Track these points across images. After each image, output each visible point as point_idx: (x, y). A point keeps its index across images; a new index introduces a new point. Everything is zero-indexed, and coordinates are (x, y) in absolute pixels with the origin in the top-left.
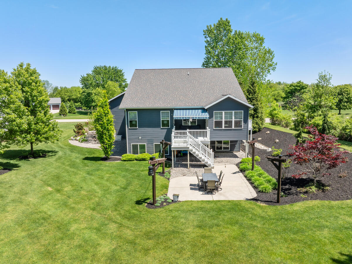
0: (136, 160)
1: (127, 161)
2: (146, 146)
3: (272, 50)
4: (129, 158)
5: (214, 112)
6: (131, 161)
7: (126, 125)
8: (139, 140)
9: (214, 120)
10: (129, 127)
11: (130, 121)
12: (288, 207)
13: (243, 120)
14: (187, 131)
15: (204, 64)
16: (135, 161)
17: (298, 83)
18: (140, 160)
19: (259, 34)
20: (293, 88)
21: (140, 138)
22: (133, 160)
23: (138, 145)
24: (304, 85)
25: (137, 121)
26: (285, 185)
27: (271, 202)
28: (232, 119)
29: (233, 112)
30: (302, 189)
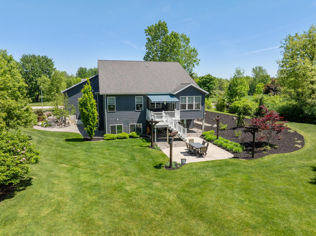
0: (118, 138)
1: (110, 140)
2: (123, 127)
3: (196, 49)
4: (112, 137)
5: (180, 97)
6: (114, 139)
7: (106, 109)
8: (117, 122)
9: (180, 104)
10: (108, 111)
11: (108, 105)
12: (260, 159)
13: (201, 103)
14: (163, 112)
15: (145, 58)
16: (117, 140)
17: (208, 76)
18: (122, 138)
19: (186, 35)
20: (204, 79)
21: (118, 120)
22: (115, 139)
23: (115, 126)
24: (212, 78)
25: (115, 105)
26: (248, 147)
27: (248, 158)
28: (193, 102)
29: (194, 97)
30: (260, 148)
